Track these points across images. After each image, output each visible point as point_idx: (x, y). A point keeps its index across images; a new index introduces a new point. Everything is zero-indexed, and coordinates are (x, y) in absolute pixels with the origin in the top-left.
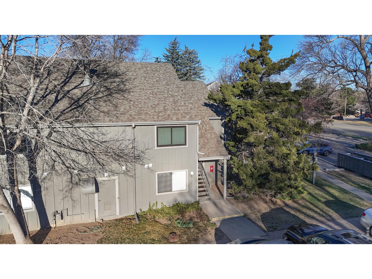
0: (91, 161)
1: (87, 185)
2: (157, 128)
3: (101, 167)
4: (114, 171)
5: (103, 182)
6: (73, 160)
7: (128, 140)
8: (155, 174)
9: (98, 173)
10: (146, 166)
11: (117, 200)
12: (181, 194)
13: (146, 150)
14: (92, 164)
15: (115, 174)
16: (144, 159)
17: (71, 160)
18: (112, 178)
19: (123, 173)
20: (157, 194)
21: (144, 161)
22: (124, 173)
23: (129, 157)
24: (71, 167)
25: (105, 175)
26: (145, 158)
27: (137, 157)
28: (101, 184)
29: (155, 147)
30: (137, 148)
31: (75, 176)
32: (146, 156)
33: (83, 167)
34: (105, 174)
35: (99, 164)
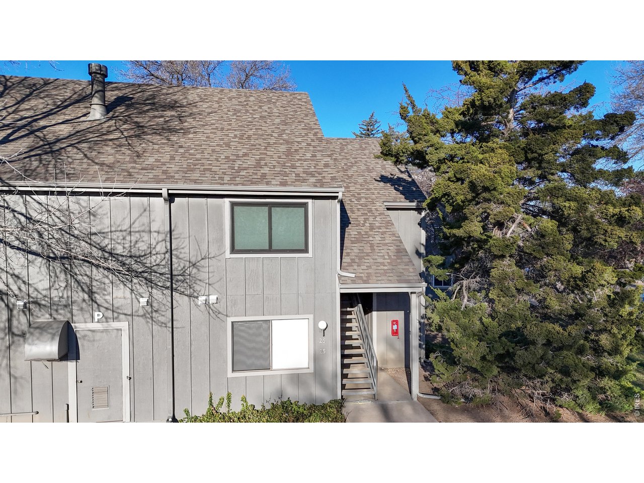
0: (60, 281)
1: (38, 339)
2: (233, 205)
3: (86, 297)
4: (118, 308)
5: (89, 333)
6: (14, 275)
7: (155, 232)
8: (224, 322)
9: (78, 310)
10: (202, 299)
11: (126, 382)
12: (296, 378)
13: (203, 259)
14: (62, 288)
15: (122, 316)
16: (198, 282)
17: (12, 275)
18: (115, 325)
19: (142, 316)
20: (230, 374)
21: (197, 288)
22: (145, 315)
23: (158, 275)
24: (10, 293)
25: (96, 318)
26: (200, 280)
27: (180, 278)
28: (84, 339)
29: (225, 252)
30: (178, 254)
31: (19, 315)
32: (204, 275)
33: (41, 294)
34: (96, 314)
35: (80, 288)
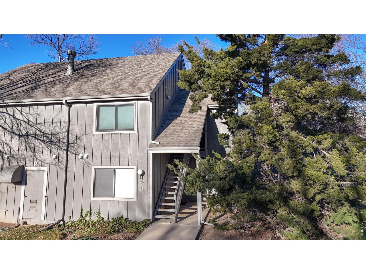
0: (23, 147)
2: (99, 107)
3: (32, 154)
4: (44, 160)
5: (32, 172)
6: (7, 143)
7: (63, 122)
8: (91, 169)
9: (28, 161)
10: (80, 156)
11: (44, 198)
13: (83, 135)
14: (23, 150)
15: (46, 164)
16: (80, 147)
17: (6, 144)
18: (42, 168)
19: (54, 165)
20: (92, 198)
21: (79, 150)
22: (55, 164)
23: (63, 143)
24: (4, 152)
25: (35, 164)
26: (81, 146)
27: (72, 145)
28: (30, 176)
29: (93, 131)
30: (72, 132)
31: (6, 163)
32: (83, 144)
33: (15, 152)
34: (35, 162)
35: (30, 150)
